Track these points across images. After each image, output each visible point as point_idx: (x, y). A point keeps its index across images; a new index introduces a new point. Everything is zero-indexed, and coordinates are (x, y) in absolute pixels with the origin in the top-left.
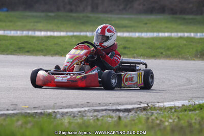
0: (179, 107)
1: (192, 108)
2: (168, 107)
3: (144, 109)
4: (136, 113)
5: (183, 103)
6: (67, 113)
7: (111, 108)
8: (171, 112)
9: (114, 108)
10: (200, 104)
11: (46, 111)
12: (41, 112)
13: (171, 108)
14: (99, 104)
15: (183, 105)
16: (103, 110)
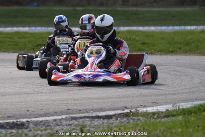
0: (162, 112)
1: (175, 113)
2: (151, 113)
3: (127, 115)
4: (117, 119)
5: (167, 108)
6: (41, 122)
7: (91, 115)
8: (154, 118)
9: (94, 115)
10: (183, 109)
11: (19, 120)
12: (13, 122)
13: (154, 114)
14: (80, 111)
15: (167, 110)
16: (81, 118)
